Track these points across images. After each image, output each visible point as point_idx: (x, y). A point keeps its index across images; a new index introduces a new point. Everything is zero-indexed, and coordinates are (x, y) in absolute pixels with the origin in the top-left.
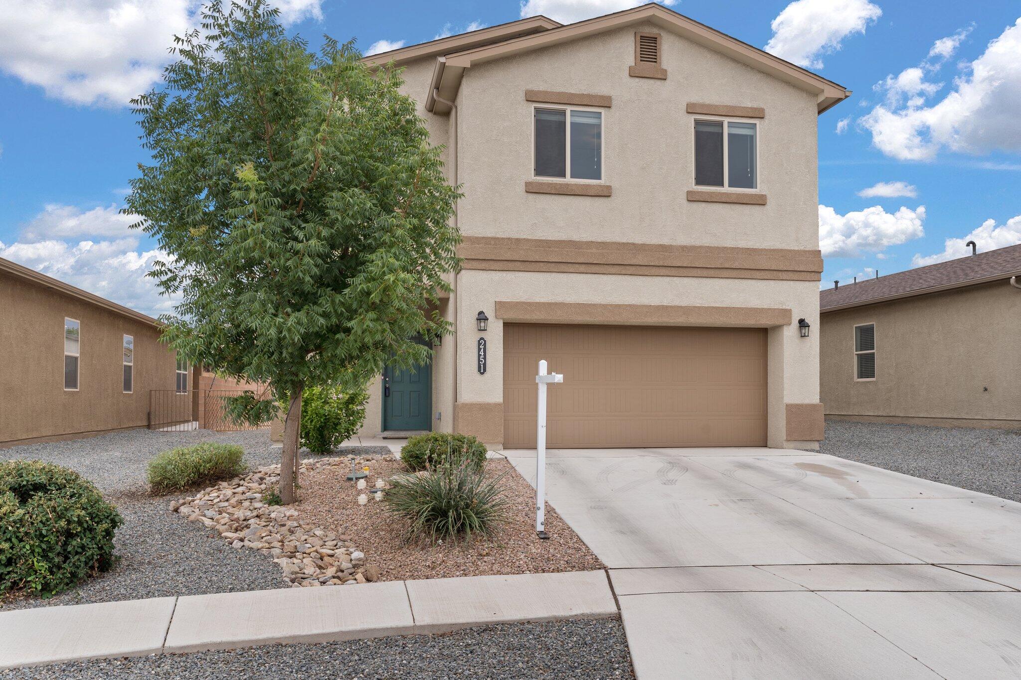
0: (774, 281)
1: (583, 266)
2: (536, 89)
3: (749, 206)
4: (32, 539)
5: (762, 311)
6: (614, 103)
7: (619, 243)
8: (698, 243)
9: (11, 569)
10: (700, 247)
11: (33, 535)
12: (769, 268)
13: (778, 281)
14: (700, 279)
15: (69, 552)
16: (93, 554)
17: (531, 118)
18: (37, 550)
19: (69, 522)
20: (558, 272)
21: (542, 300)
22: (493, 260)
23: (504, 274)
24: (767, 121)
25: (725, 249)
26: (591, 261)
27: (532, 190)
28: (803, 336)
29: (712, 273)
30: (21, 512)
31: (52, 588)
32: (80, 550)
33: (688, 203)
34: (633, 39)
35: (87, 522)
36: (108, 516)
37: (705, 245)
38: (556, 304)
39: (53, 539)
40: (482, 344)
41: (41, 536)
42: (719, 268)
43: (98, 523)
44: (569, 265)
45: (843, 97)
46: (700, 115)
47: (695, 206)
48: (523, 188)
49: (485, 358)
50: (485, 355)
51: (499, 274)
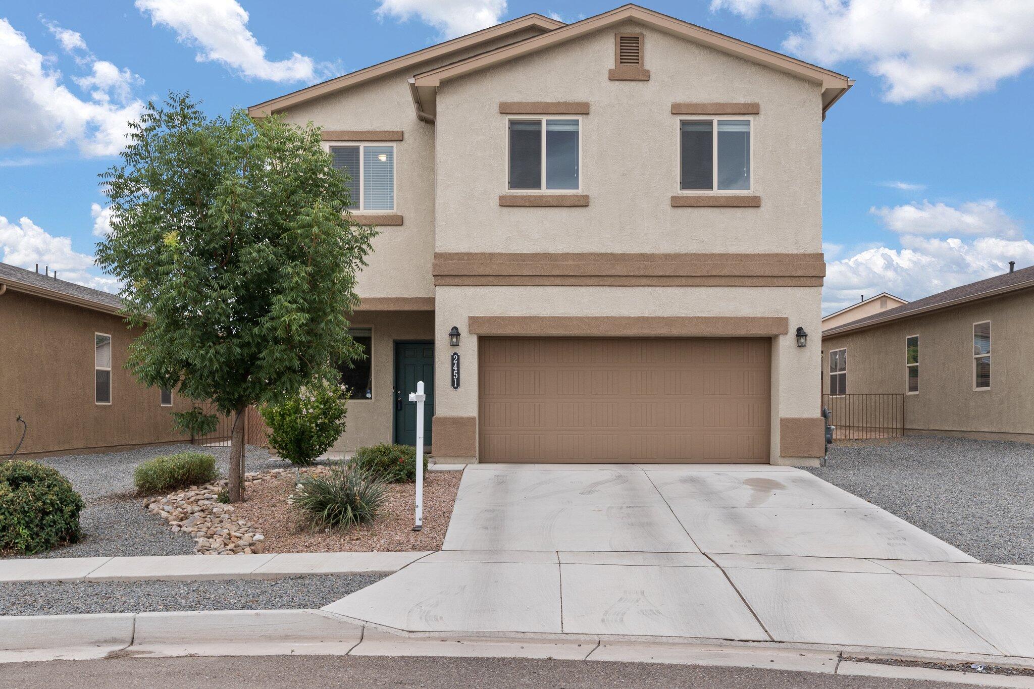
0: (769, 288)
1: (559, 278)
2: (510, 100)
3: (742, 208)
4: (19, 514)
5: (753, 319)
6: (592, 109)
7: (597, 254)
8: (683, 251)
9: (5, 533)
10: (686, 255)
11: (19, 511)
12: (763, 274)
13: (774, 288)
14: (685, 288)
15: (45, 525)
16: (61, 527)
17: (505, 131)
18: (22, 522)
19: (44, 503)
20: (534, 286)
21: (516, 315)
22: (466, 276)
23: (478, 289)
24: (762, 116)
25: (712, 256)
26: (566, 273)
27: (506, 203)
28: (801, 346)
29: (698, 281)
30: (12, 495)
31: (32, 548)
32: (52, 524)
33: (673, 209)
34: (614, 40)
35: (58, 504)
36: (74, 501)
37: (691, 252)
38: (530, 318)
39: (32, 514)
40: (456, 360)
41: (25, 512)
42: (706, 276)
43: (66, 505)
44: (544, 278)
45: (846, 87)
46: (686, 115)
47: (680, 211)
48: (497, 202)
49: (458, 373)
50: (458, 370)
51: (473, 289)
